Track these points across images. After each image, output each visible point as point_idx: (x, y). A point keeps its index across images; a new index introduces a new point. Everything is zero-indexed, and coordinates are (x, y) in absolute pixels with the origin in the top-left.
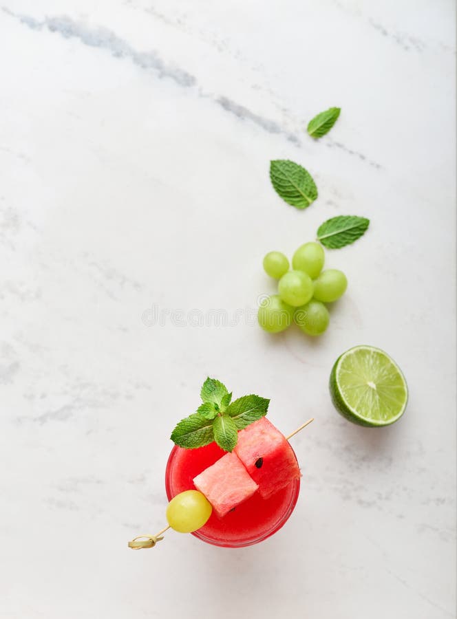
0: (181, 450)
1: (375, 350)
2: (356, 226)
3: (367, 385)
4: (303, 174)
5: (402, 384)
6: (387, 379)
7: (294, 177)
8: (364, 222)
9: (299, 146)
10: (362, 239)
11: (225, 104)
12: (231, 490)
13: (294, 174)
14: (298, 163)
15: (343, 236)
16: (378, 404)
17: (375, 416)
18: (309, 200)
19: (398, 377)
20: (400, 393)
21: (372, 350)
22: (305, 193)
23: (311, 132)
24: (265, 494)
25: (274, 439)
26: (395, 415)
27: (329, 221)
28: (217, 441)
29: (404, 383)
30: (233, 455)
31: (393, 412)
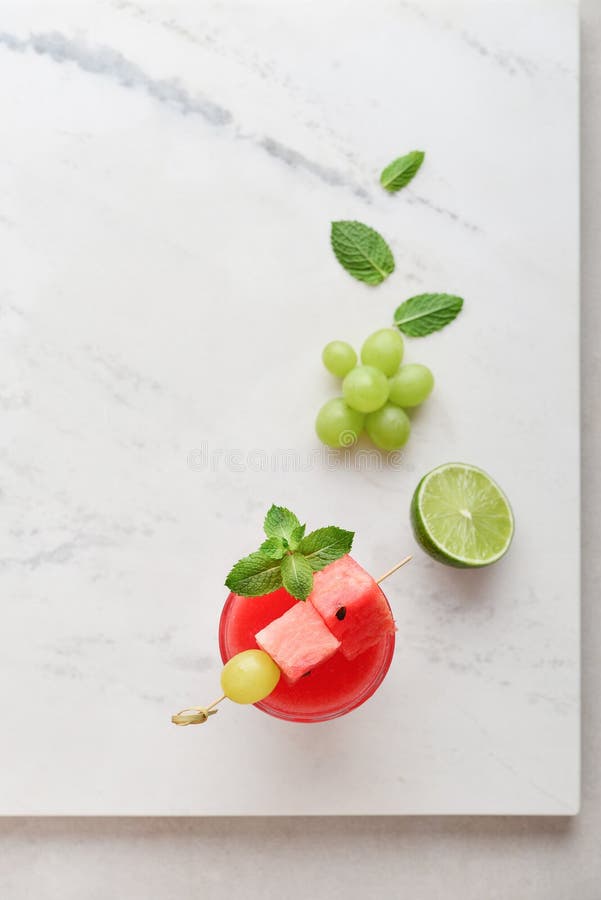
0: (239, 599)
1: (470, 468)
2: (445, 307)
3: (460, 515)
4: (374, 240)
5: (507, 514)
6: (486, 506)
7: (363, 243)
8: (456, 302)
9: (369, 203)
10: (453, 323)
11: (271, 147)
12: (305, 649)
13: (362, 240)
14: (369, 224)
15: (428, 320)
16: (474, 539)
17: (470, 554)
18: (384, 273)
19: (501, 505)
20: (504, 524)
21: (467, 468)
22: (378, 264)
23: (386, 183)
24: (349, 654)
25: (360, 582)
26: (496, 552)
27: (410, 300)
28: (286, 587)
29: (510, 512)
30: (308, 603)
31: (494, 548)
